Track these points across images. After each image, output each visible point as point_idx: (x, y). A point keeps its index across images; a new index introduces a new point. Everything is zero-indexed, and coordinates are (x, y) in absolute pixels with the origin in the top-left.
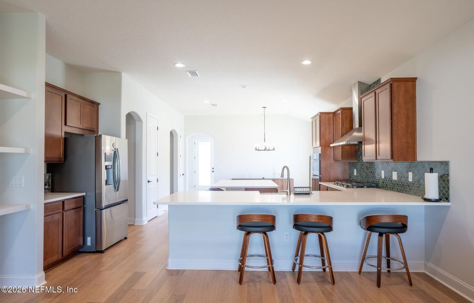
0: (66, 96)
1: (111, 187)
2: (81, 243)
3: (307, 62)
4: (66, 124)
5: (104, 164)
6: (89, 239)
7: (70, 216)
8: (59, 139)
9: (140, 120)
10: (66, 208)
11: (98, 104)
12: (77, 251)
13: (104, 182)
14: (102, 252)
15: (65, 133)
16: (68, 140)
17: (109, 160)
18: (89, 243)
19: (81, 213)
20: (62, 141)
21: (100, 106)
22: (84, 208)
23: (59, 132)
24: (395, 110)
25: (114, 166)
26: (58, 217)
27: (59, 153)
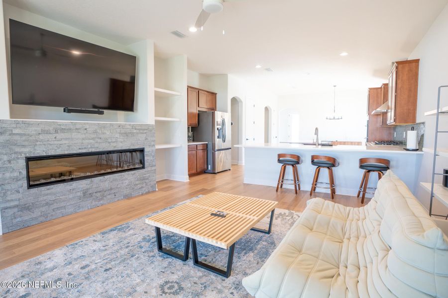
0: (198, 91)
1: (221, 140)
2: (206, 167)
3: (344, 54)
4: (199, 106)
5: (216, 127)
6: (209, 166)
7: (200, 153)
8: (196, 114)
9: (241, 102)
10: (198, 148)
11: (216, 94)
12: (204, 172)
13: (216, 137)
14: (215, 173)
15: (199, 111)
16: (199, 115)
17: (220, 125)
18: (209, 169)
19: (206, 152)
20: (197, 115)
21: (217, 95)
22: (207, 150)
23: (195, 110)
24: (399, 86)
25: (222, 128)
26: (194, 152)
27: (195, 121)
